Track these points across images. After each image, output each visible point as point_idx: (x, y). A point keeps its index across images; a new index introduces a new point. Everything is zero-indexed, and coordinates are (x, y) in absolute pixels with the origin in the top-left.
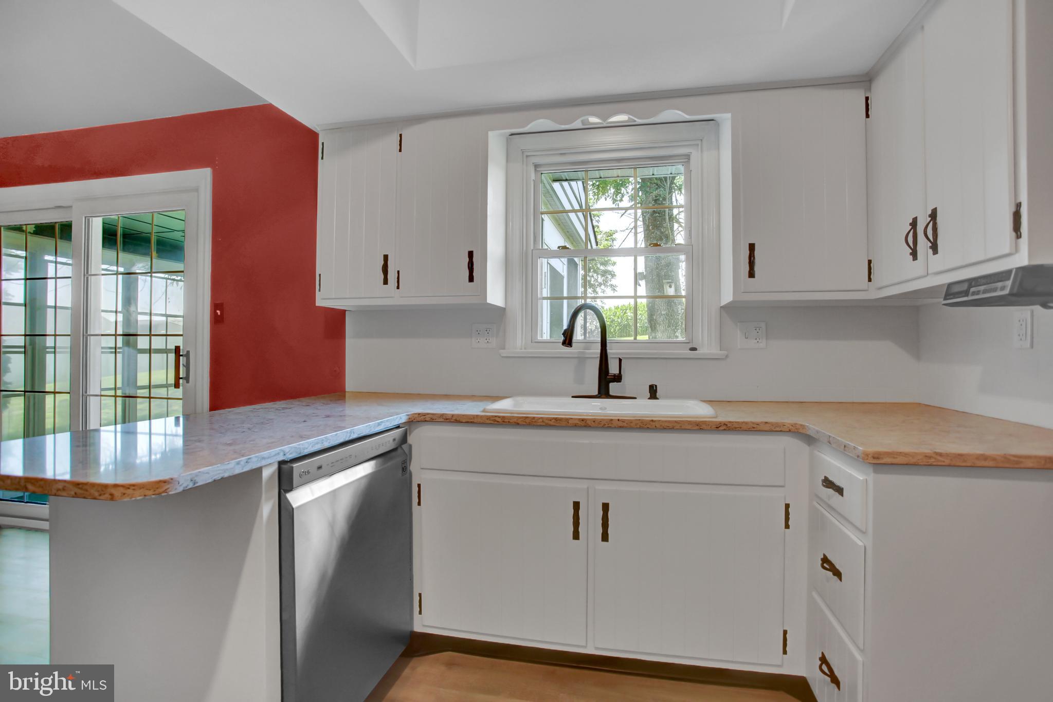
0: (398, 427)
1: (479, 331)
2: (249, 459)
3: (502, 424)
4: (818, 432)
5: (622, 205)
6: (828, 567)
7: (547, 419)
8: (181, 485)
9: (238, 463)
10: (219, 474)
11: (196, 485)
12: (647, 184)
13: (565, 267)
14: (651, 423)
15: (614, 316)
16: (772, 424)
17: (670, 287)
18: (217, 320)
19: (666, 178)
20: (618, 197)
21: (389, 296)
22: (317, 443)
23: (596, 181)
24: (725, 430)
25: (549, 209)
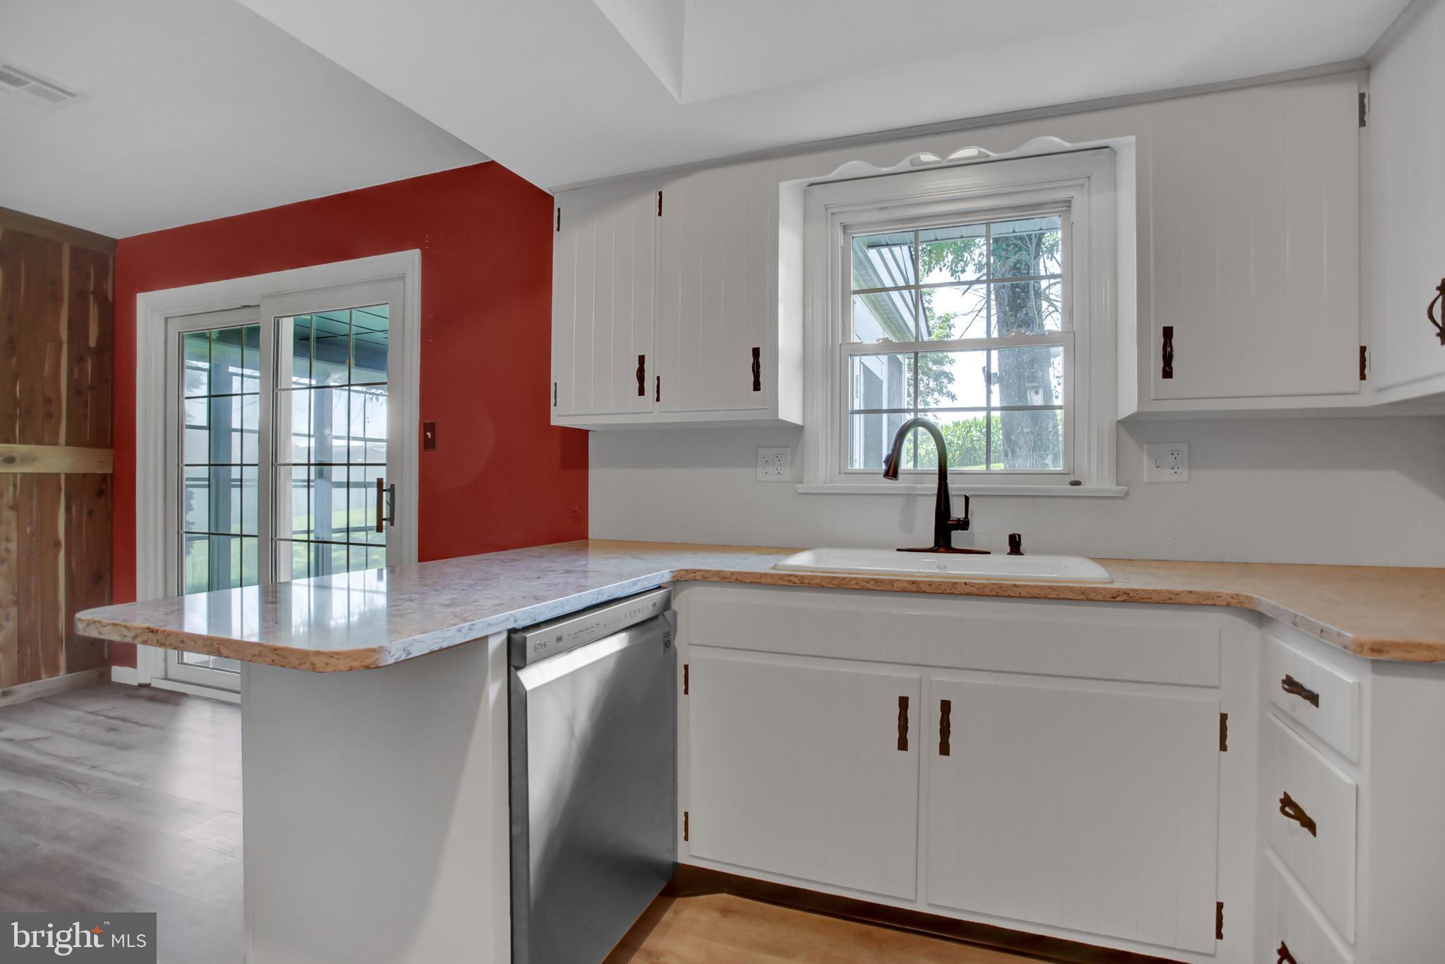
0: (659, 588)
1: (766, 458)
2: (473, 625)
3: (800, 586)
4: (1275, 608)
5: (964, 277)
6: (1291, 812)
7: (863, 580)
8: (392, 656)
9: (459, 630)
10: (437, 643)
11: (410, 657)
12: (1000, 246)
13: (885, 368)
14: (1014, 588)
15: (953, 436)
16: (1200, 594)
17: (1037, 393)
18: (427, 444)
19: (1030, 237)
20: (959, 265)
21: (647, 412)
22: (556, 607)
23: (927, 245)
24: (1125, 601)
25: (861, 286)
